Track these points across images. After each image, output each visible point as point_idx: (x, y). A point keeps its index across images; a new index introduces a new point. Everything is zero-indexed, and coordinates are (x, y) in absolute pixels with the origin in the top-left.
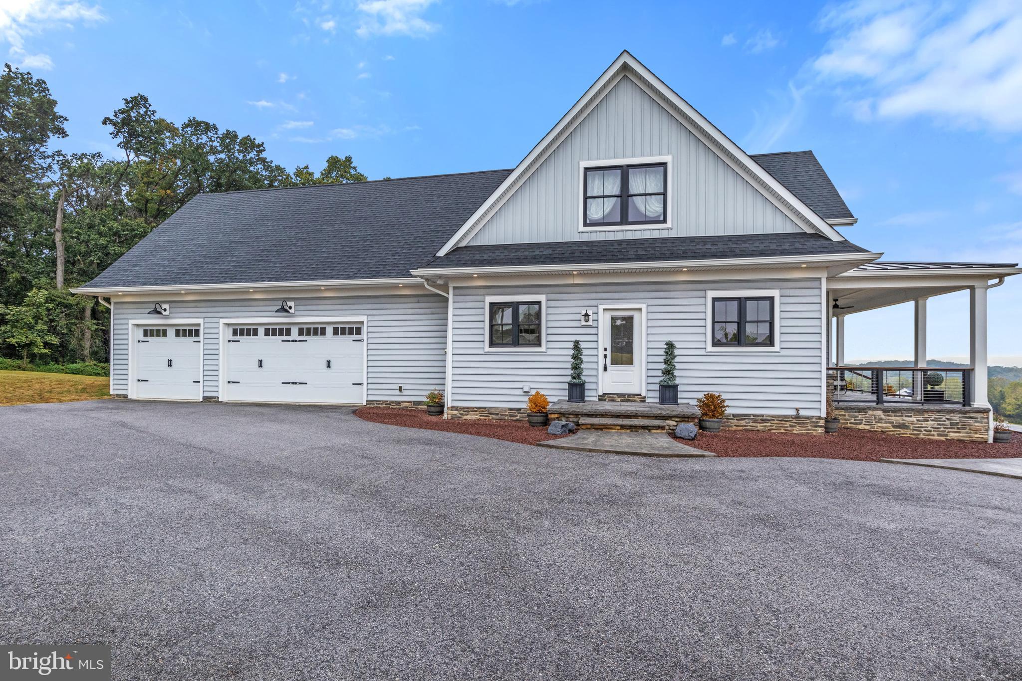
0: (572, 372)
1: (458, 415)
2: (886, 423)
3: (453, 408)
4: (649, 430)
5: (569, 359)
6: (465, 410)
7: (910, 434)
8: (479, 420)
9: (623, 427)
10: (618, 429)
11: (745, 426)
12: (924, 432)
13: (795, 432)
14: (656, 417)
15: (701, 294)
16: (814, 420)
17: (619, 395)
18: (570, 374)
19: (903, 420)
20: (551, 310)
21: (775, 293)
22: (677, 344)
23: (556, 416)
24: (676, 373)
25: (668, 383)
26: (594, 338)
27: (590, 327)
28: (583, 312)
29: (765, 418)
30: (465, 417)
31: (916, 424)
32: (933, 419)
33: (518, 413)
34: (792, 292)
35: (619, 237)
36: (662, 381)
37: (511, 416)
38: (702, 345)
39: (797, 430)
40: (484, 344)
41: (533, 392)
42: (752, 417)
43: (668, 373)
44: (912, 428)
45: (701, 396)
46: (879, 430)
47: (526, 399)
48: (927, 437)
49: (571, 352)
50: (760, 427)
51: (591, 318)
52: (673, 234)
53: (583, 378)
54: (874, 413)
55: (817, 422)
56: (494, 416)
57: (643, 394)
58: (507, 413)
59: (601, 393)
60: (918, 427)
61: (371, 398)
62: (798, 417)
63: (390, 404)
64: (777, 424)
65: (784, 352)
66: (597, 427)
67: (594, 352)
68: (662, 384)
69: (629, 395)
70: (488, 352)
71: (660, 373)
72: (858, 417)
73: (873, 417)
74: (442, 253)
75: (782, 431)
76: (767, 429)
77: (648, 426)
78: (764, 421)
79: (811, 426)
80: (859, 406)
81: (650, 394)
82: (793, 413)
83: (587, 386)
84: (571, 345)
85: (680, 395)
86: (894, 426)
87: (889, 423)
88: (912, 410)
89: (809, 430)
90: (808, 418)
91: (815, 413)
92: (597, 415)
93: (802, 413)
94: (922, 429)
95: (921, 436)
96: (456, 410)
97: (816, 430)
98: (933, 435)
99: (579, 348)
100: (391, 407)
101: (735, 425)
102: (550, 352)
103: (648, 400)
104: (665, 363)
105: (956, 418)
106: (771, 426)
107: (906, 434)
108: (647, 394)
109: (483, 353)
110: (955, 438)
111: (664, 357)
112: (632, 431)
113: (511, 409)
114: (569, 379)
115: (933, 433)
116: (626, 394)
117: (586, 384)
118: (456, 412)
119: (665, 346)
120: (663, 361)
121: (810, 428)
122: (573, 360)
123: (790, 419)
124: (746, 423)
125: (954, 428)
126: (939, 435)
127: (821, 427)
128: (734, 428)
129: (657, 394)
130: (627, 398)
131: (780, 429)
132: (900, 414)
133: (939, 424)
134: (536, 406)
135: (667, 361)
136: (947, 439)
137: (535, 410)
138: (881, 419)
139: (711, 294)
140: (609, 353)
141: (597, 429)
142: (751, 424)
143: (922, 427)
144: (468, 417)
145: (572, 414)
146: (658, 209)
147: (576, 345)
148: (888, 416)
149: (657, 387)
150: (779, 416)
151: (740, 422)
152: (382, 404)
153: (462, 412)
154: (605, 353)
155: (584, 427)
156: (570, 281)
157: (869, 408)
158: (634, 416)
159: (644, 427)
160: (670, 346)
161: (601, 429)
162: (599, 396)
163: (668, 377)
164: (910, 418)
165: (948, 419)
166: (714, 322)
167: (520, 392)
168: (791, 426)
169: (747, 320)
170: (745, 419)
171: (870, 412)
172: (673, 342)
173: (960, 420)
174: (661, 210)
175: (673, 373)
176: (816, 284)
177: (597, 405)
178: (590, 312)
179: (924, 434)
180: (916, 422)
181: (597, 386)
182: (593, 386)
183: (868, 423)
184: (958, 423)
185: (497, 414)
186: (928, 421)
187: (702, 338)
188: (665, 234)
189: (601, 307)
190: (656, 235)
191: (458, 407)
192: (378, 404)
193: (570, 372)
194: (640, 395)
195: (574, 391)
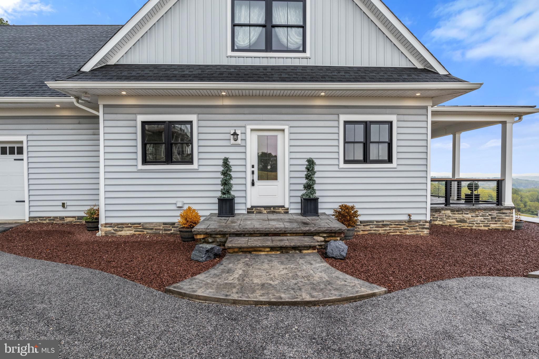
0: (222, 187)
1: (113, 231)
2: (453, 219)
3: (106, 225)
4: (300, 251)
5: (219, 175)
6: (120, 226)
7: (467, 226)
8: (134, 235)
9: (273, 249)
10: (267, 251)
11: (370, 230)
12: (476, 225)
13: (407, 234)
14: (304, 233)
15: (335, 117)
16: (421, 223)
17: (266, 207)
18: (220, 189)
19: (463, 217)
20: (202, 130)
21: (393, 118)
22: (316, 161)
23: (202, 236)
24: (316, 187)
25: (310, 197)
26: (242, 156)
27: (239, 145)
28: (232, 132)
29: (385, 223)
30: (120, 233)
31: (471, 219)
32: (481, 215)
33: (173, 227)
34: (406, 118)
35: (264, 63)
36: (303, 195)
37: (165, 230)
38: (336, 162)
39: (409, 232)
40: (137, 162)
41: (186, 207)
42: (375, 223)
43: (309, 187)
44: (468, 222)
45: (337, 206)
46: (448, 224)
47: (178, 213)
48: (477, 228)
49: (221, 169)
50: (381, 231)
51: (239, 137)
52: (311, 63)
53: (232, 193)
54: (445, 213)
55: (424, 225)
56: (148, 231)
57: (287, 206)
58: (161, 228)
59: (249, 206)
60: (472, 221)
61: (33, 215)
62: (410, 221)
63: (54, 220)
64: (394, 227)
65: (400, 168)
66: (245, 250)
67: (242, 169)
68: (304, 197)
69: (274, 207)
70: (141, 170)
71: (301, 187)
72: (435, 216)
73: (444, 215)
74: (87, 68)
75: (398, 233)
76: (386, 232)
77: (299, 247)
78: (384, 225)
79: (419, 228)
80: (436, 207)
81: (293, 206)
82: (406, 218)
83: (237, 200)
84: (221, 162)
85: (320, 206)
86: (457, 221)
87: (455, 219)
88: (469, 209)
89: (418, 231)
90: (417, 222)
91: (422, 218)
92: (245, 234)
93: (413, 218)
94: (475, 222)
95: (474, 227)
96: (110, 227)
97: (423, 232)
98: (481, 227)
99: (228, 165)
100: (54, 222)
101: (362, 230)
102: (202, 169)
103: (291, 211)
104: (307, 178)
105: (495, 213)
106: (390, 230)
107: (465, 226)
108: (290, 205)
109: (136, 170)
110: (494, 228)
111: (306, 173)
112: (282, 252)
113: (165, 224)
114: (219, 194)
115: (481, 225)
116: (271, 206)
117: (236, 199)
118: (110, 229)
119: (307, 163)
120: (304, 176)
121: (418, 230)
122: (222, 177)
123: (404, 223)
124: (371, 227)
125: (493, 221)
126: (484, 226)
127: (426, 228)
128: (361, 233)
129: (299, 206)
130: (272, 210)
131: (397, 232)
132: (461, 213)
133: (485, 219)
134: (187, 221)
135: (309, 176)
136: (489, 229)
137: (186, 226)
138: (450, 216)
139: (344, 118)
140: (256, 169)
141: (245, 252)
142: (374, 229)
143: (474, 221)
144: (123, 233)
145: (220, 234)
146: (298, 41)
147: (226, 162)
148: (454, 214)
149: (299, 200)
150: (395, 221)
151: (366, 227)
152: (45, 220)
153: (116, 228)
154: (253, 169)
155: (231, 251)
156: (220, 103)
157: (443, 209)
158: (282, 233)
159: (295, 248)
160: (311, 163)
161: (250, 252)
162: (248, 209)
163: (309, 191)
164: (467, 215)
165: (490, 215)
166: (345, 142)
167: (173, 207)
168: (404, 229)
169: (372, 141)
170: (370, 225)
171: (443, 212)
172: (314, 160)
173: (497, 215)
174: (300, 41)
175: (313, 188)
176: (423, 111)
177: (246, 219)
178: (238, 132)
179: (476, 226)
180: (471, 217)
181: (246, 200)
182: (243, 200)
183: (442, 220)
184: (495, 217)
185: (152, 229)
186: (478, 216)
187: (335, 156)
188: (304, 63)
189: (249, 128)
190: (296, 63)
191: (112, 224)
192: (41, 220)
193: (220, 187)
194: (283, 207)
195: (224, 206)
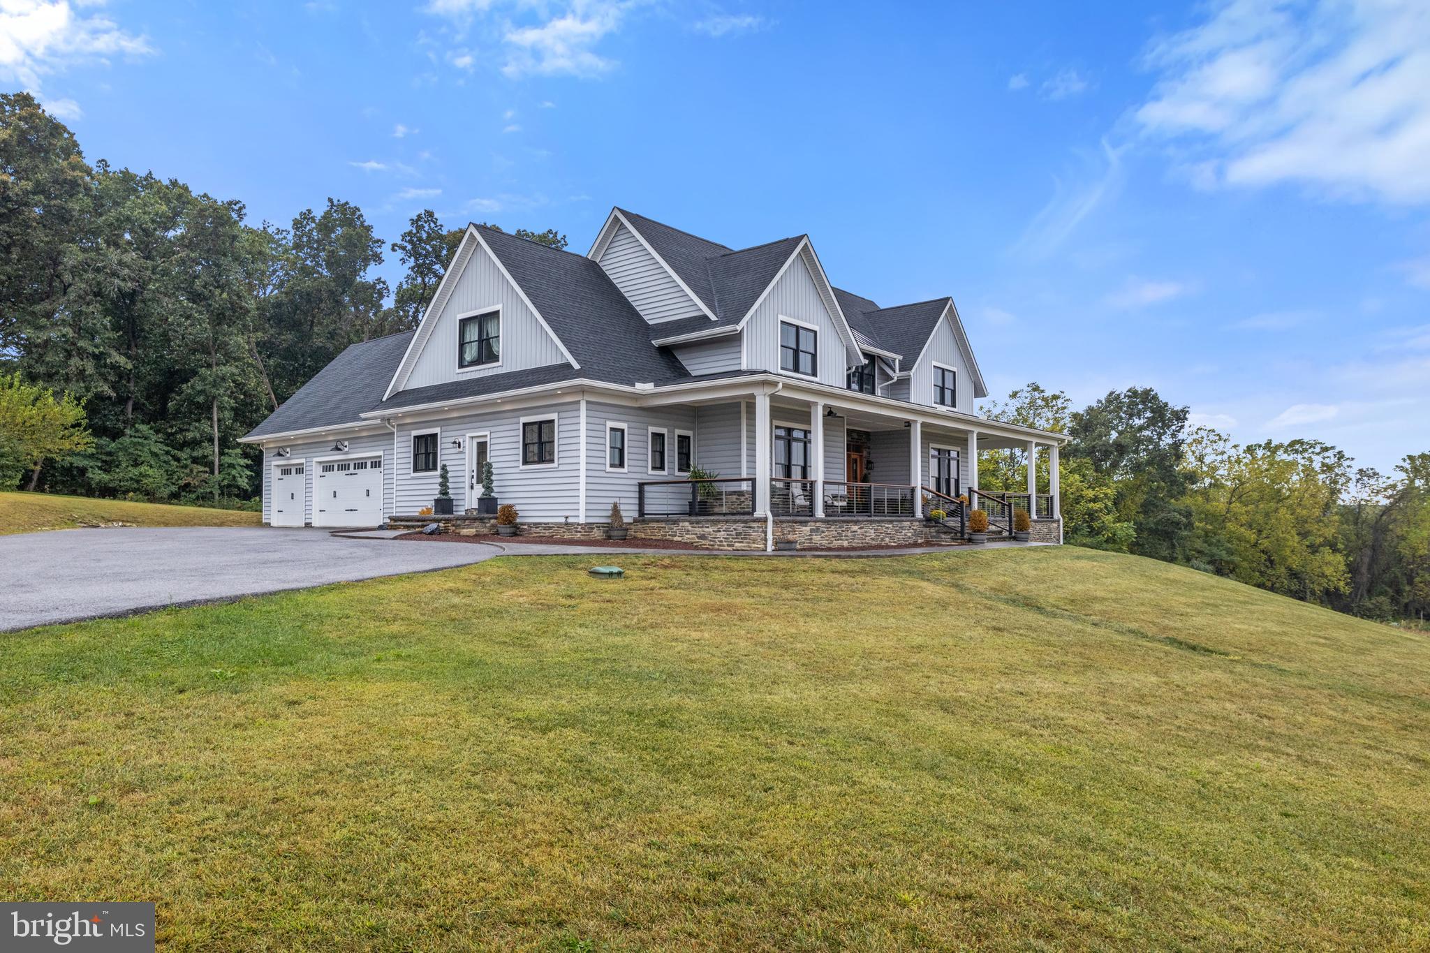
13: (565, 537)
15: (517, 420)
20: (443, 440)
21: (555, 416)
26: (463, 461)
34: (565, 415)
38: (518, 464)
42: (543, 525)
51: (461, 444)
53: (450, 495)
55: (577, 528)
59: (467, 508)
62: (567, 524)
64: (555, 529)
67: (463, 473)
68: (479, 497)
76: (551, 535)
78: (550, 528)
82: (563, 520)
86: (698, 538)
90: (574, 524)
93: (570, 520)
97: (577, 535)
105: (740, 527)
121: (574, 533)
123: (562, 526)
125: (740, 538)
127: (579, 532)
128: (534, 535)
131: (558, 535)
138: (689, 531)
139: (522, 420)
142: (543, 531)
150: (556, 524)
154: (473, 474)
156: (451, 415)
160: (487, 466)
162: (466, 511)
164: (708, 529)
166: (525, 444)
173: (743, 530)
184: (742, 533)
186: (721, 531)
187: (518, 458)
189: (468, 436)
